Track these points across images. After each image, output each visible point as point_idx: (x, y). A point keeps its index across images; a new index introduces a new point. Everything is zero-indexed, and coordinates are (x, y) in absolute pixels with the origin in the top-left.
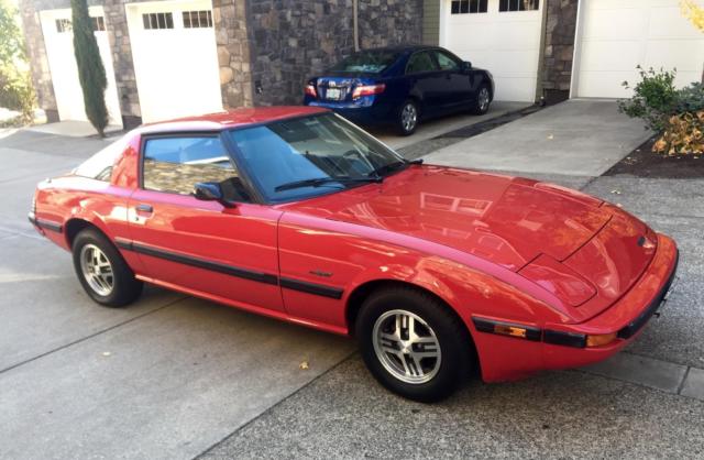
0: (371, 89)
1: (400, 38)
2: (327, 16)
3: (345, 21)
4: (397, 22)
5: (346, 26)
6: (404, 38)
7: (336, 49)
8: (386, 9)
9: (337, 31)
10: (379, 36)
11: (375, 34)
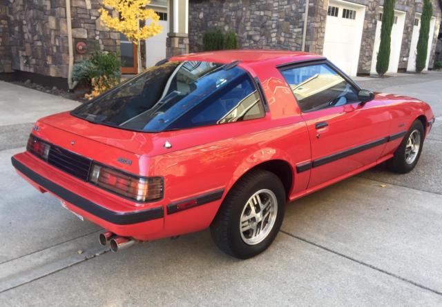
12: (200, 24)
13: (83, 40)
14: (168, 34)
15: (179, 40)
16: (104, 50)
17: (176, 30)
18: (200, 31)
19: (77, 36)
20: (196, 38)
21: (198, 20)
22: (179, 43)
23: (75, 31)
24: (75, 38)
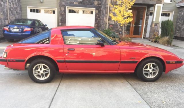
0: (29, 29)
1: (17, 17)
2: (1, 8)
3: (5, 10)
4: (17, 12)
5: (6, 11)
6: (18, 17)
7: (4, 18)
8: (14, 8)
9: (4, 13)
10: (13, 16)
11: (12, 15)
12: (181, 17)
13: (112, 25)
14: (152, 22)
15: (155, 24)
16: (120, 28)
17: (154, 20)
18: (181, 20)
19: (110, 23)
20: (179, 24)
21: (181, 16)
22: (155, 26)
23: (109, 21)
24: (109, 24)
